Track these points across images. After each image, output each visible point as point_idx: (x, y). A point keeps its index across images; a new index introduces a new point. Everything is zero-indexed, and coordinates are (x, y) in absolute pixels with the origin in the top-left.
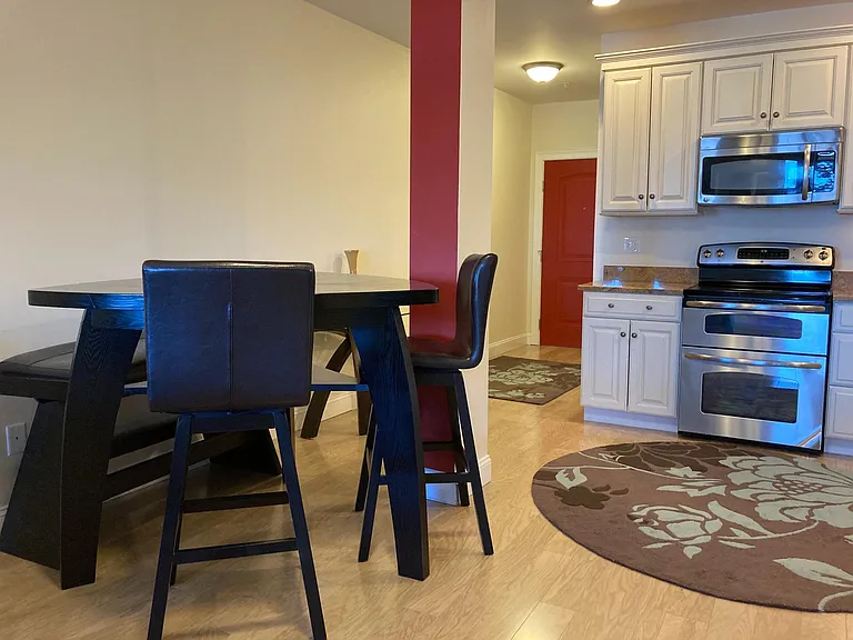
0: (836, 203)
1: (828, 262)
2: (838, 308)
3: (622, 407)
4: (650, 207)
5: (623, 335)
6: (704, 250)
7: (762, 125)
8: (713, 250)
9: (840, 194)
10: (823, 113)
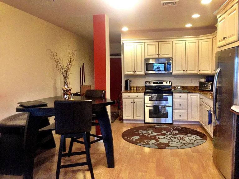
0: (172, 73)
1: (170, 85)
2: (174, 94)
3: (132, 119)
4: (135, 73)
5: (132, 102)
6: (146, 82)
7: (157, 57)
8: (148, 82)
9: (172, 71)
10: (168, 55)
